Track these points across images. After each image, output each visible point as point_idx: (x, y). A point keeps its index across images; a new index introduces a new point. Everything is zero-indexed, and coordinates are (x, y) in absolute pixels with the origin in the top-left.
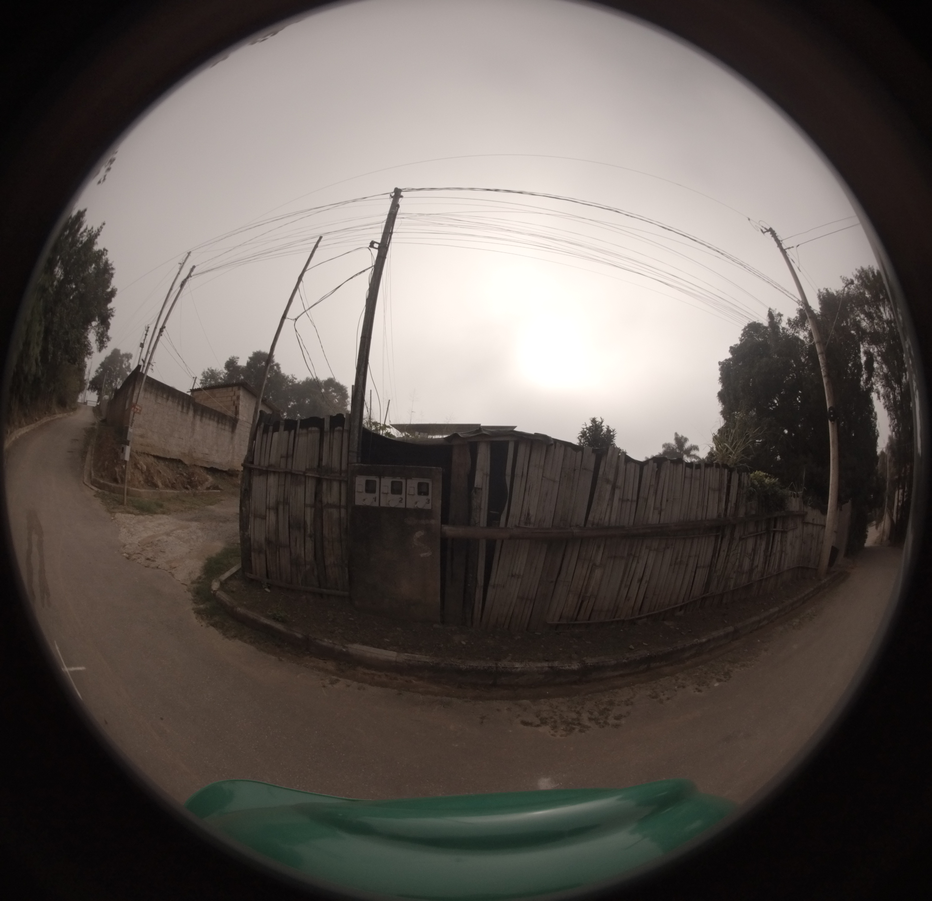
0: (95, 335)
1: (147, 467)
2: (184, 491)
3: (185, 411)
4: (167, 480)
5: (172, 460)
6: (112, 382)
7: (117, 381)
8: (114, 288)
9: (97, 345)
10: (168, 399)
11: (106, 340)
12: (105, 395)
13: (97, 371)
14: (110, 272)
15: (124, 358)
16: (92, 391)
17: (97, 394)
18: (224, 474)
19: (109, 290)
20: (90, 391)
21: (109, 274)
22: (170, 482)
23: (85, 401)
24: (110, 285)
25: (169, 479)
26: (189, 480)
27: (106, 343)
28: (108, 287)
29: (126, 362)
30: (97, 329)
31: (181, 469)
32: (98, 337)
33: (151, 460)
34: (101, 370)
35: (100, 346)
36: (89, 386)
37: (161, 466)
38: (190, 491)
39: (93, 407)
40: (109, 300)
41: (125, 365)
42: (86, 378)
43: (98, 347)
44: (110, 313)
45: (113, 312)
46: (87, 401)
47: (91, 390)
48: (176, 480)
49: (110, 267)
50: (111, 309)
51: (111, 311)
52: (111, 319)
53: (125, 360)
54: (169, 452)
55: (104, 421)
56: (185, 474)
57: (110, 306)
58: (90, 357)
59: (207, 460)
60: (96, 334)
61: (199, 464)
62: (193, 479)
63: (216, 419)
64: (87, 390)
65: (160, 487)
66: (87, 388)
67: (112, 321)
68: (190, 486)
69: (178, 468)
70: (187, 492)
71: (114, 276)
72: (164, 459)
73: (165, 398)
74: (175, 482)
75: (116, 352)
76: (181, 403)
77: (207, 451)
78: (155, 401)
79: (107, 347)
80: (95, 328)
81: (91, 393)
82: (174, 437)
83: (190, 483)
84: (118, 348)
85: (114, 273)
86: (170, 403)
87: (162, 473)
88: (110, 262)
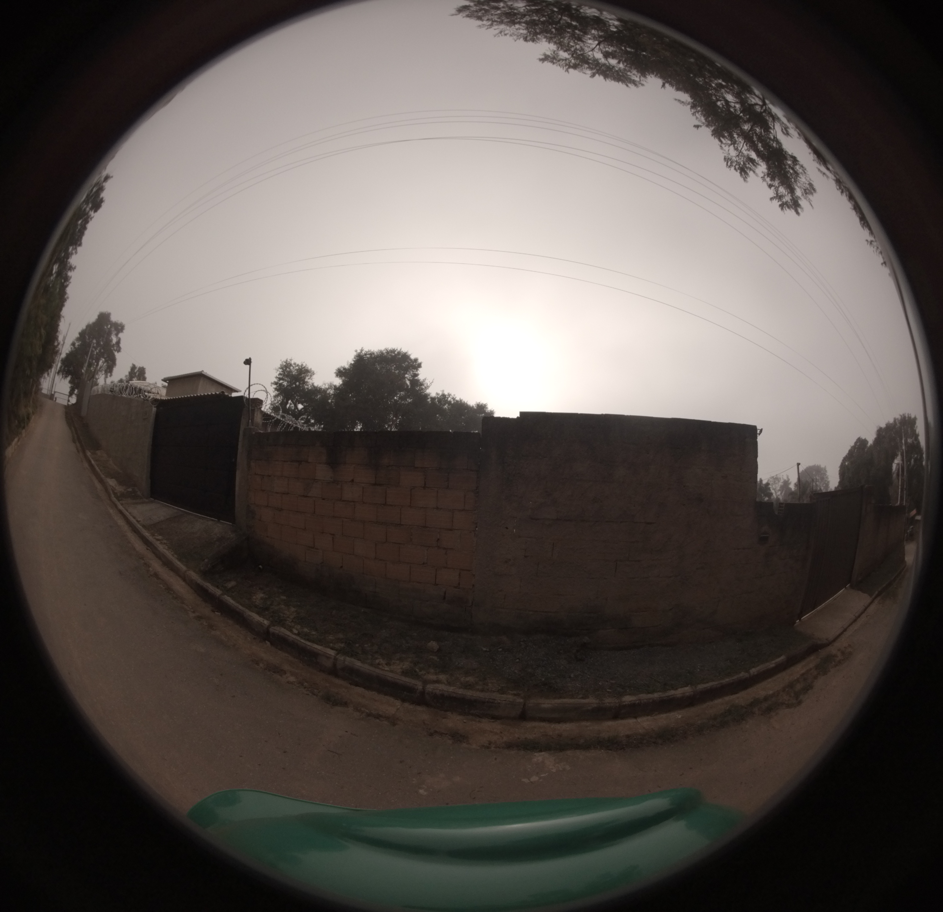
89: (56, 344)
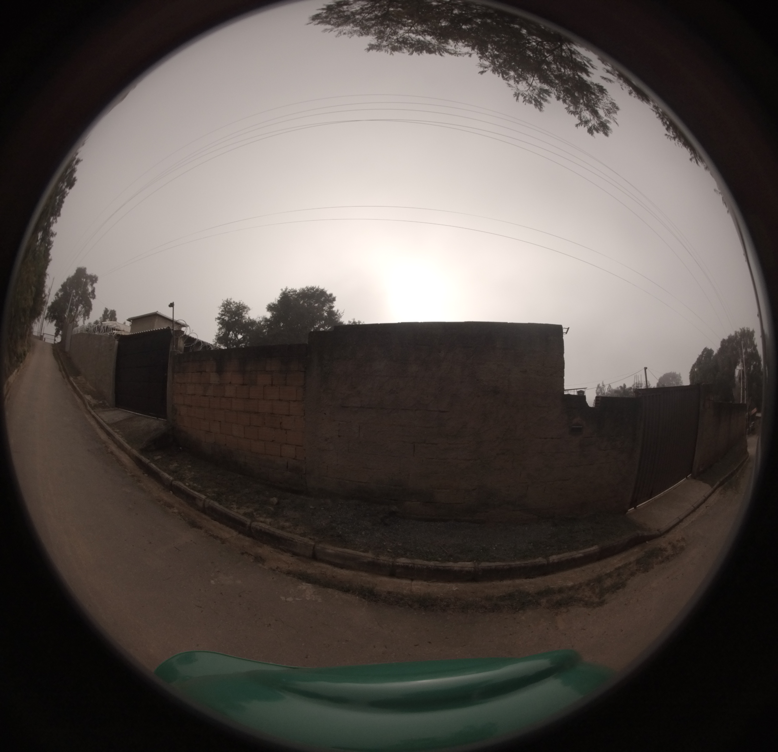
89: (43, 296)
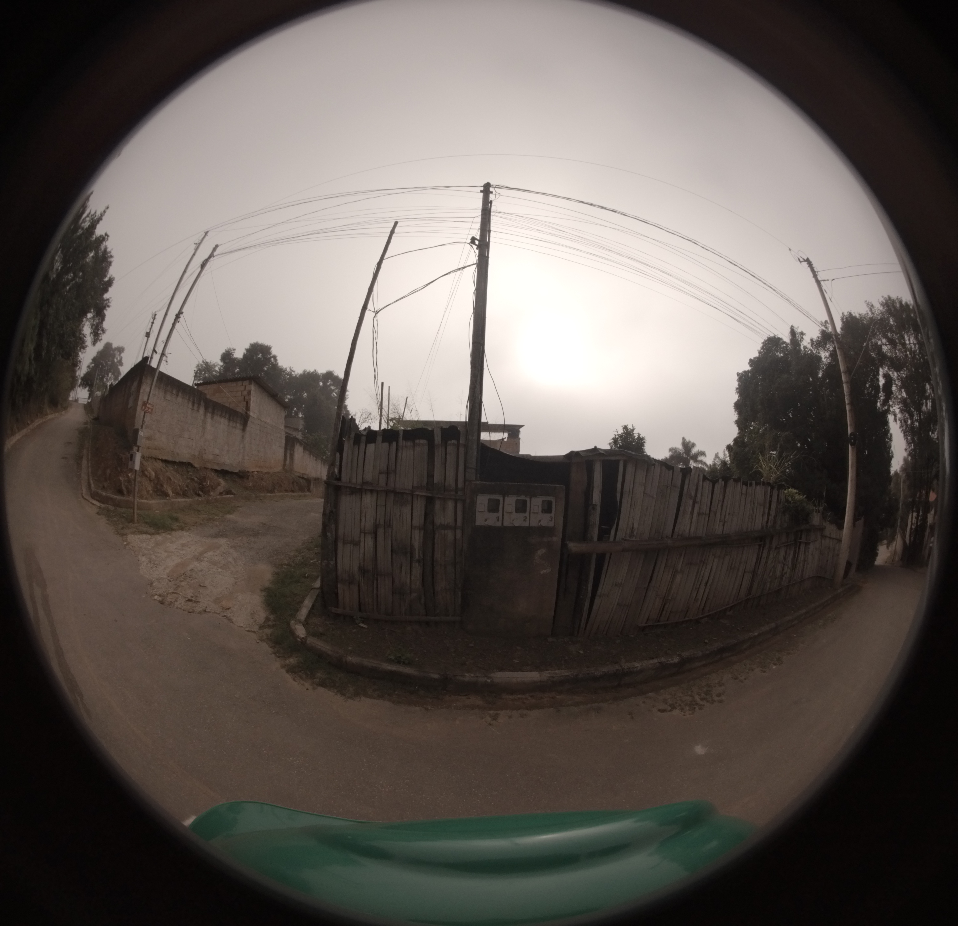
0: (89, 327)
1: (156, 473)
2: (197, 498)
3: (195, 408)
4: (178, 487)
5: (181, 464)
6: (103, 377)
7: (108, 376)
8: (111, 277)
9: (92, 338)
10: (177, 395)
11: (101, 332)
12: (97, 391)
13: (88, 367)
14: (109, 260)
15: (116, 352)
16: (83, 388)
17: (88, 391)
18: (235, 476)
19: (106, 279)
20: (81, 388)
21: (107, 262)
22: (181, 489)
23: (76, 399)
24: (108, 274)
25: (180, 486)
26: (201, 485)
27: (100, 336)
28: (106, 276)
29: (118, 356)
30: (92, 321)
31: (191, 473)
32: (92, 330)
33: (159, 465)
34: (93, 365)
35: (94, 339)
36: (81, 383)
37: (170, 471)
38: (203, 498)
39: (85, 405)
40: (106, 290)
41: (117, 359)
42: (77, 374)
43: (92, 340)
44: (106, 304)
45: (109, 302)
46: (78, 398)
47: (83, 386)
48: (187, 486)
49: (109, 255)
50: (108, 300)
51: (107, 301)
52: (106, 310)
53: (117, 353)
54: (178, 454)
55: (97, 419)
56: (196, 479)
57: (106, 296)
58: (84, 351)
59: (218, 462)
60: (91, 327)
61: (209, 466)
62: (205, 484)
63: (227, 416)
64: (78, 387)
65: (171, 496)
66: (79, 385)
67: (108, 312)
68: (202, 491)
69: (188, 472)
70: (200, 500)
71: (113, 264)
72: (173, 463)
73: (174, 394)
74: (186, 489)
75: (108, 346)
76: (191, 399)
77: (217, 451)
78: (164, 398)
79: (101, 339)
80: (90, 320)
81: (82, 390)
82: (184, 438)
83: (202, 489)
84: (111, 342)
85: (112, 261)
86: (180, 400)
87: (172, 479)
88: (108, 250)
